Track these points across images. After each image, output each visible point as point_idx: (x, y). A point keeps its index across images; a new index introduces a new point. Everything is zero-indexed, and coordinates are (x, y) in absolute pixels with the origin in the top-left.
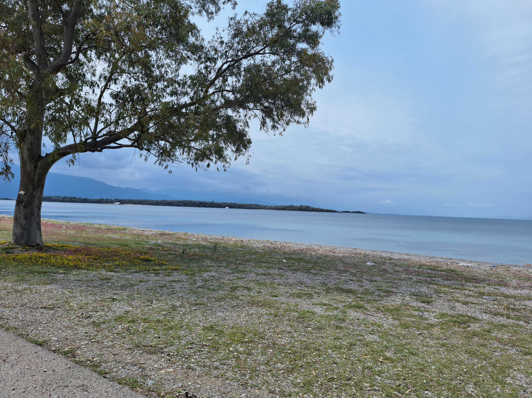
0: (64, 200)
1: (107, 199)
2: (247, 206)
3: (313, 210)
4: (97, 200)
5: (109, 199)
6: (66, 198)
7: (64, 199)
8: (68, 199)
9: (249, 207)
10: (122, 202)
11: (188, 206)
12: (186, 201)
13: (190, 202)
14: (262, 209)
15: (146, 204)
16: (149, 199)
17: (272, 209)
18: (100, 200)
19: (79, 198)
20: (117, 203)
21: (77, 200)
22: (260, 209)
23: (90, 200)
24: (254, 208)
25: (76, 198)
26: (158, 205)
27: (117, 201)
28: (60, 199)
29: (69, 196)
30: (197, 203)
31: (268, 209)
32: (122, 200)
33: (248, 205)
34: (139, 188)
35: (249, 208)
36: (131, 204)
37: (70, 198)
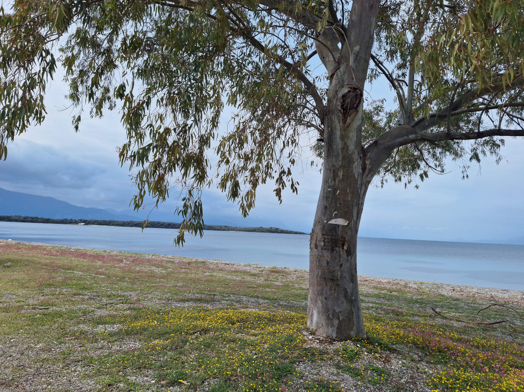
0: (25, 220)
1: (71, 220)
2: (216, 228)
3: (282, 232)
4: (61, 220)
5: (73, 219)
6: (28, 218)
7: (25, 218)
8: (29, 219)
9: (219, 228)
10: (87, 223)
11: (156, 227)
12: (154, 222)
13: (159, 223)
14: (232, 230)
15: (112, 225)
16: (116, 219)
17: (242, 231)
18: (63, 221)
19: (42, 218)
20: (82, 224)
21: (39, 220)
22: (230, 230)
23: (53, 220)
24: (224, 230)
25: (38, 218)
26: (125, 226)
27: (81, 221)
28: (21, 219)
29: (31, 216)
30: (165, 224)
31: (237, 230)
32: (87, 221)
33: (218, 227)
34: (103, 209)
35: (218, 230)
36: (96, 224)
37: (32, 218)
